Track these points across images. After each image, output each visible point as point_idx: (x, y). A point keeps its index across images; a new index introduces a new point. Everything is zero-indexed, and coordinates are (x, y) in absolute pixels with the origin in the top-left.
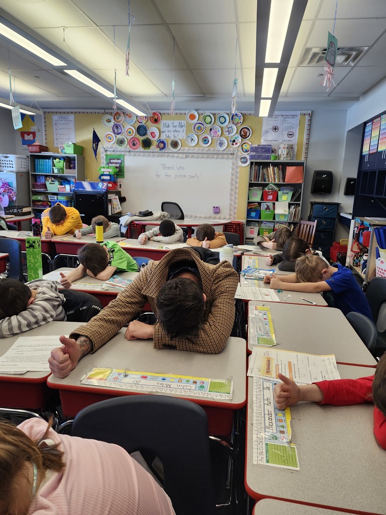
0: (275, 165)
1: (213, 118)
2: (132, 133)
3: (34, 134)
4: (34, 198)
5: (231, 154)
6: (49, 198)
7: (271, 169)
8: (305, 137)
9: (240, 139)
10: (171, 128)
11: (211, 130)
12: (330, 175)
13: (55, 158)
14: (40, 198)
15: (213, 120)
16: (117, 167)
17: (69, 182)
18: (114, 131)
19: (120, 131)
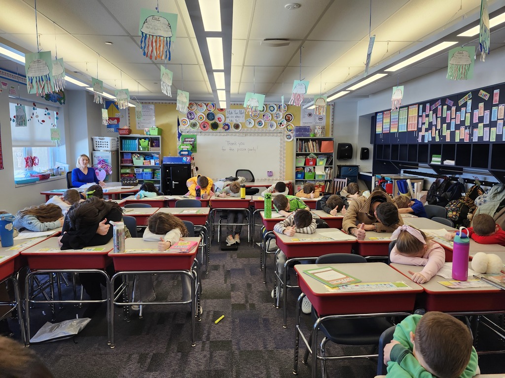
0: (313, 140)
1: (265, 107)
2: (203, 118)
3: (118, 119)
4: (123, 171)
5: (280, 133)
6: (135, 171)
7: (310, 143)
8: (331, 120)
9: (285, 122)
10: (234, 115)
11: (264, 116)
12: (350, 146)
13: (140, 139)
14: (128, 171)
15: (265, 109)
16: (191, 144)
17: (152, 157)
18: (188, 117)
19: (193, 117)
